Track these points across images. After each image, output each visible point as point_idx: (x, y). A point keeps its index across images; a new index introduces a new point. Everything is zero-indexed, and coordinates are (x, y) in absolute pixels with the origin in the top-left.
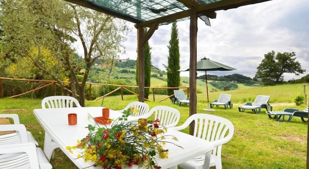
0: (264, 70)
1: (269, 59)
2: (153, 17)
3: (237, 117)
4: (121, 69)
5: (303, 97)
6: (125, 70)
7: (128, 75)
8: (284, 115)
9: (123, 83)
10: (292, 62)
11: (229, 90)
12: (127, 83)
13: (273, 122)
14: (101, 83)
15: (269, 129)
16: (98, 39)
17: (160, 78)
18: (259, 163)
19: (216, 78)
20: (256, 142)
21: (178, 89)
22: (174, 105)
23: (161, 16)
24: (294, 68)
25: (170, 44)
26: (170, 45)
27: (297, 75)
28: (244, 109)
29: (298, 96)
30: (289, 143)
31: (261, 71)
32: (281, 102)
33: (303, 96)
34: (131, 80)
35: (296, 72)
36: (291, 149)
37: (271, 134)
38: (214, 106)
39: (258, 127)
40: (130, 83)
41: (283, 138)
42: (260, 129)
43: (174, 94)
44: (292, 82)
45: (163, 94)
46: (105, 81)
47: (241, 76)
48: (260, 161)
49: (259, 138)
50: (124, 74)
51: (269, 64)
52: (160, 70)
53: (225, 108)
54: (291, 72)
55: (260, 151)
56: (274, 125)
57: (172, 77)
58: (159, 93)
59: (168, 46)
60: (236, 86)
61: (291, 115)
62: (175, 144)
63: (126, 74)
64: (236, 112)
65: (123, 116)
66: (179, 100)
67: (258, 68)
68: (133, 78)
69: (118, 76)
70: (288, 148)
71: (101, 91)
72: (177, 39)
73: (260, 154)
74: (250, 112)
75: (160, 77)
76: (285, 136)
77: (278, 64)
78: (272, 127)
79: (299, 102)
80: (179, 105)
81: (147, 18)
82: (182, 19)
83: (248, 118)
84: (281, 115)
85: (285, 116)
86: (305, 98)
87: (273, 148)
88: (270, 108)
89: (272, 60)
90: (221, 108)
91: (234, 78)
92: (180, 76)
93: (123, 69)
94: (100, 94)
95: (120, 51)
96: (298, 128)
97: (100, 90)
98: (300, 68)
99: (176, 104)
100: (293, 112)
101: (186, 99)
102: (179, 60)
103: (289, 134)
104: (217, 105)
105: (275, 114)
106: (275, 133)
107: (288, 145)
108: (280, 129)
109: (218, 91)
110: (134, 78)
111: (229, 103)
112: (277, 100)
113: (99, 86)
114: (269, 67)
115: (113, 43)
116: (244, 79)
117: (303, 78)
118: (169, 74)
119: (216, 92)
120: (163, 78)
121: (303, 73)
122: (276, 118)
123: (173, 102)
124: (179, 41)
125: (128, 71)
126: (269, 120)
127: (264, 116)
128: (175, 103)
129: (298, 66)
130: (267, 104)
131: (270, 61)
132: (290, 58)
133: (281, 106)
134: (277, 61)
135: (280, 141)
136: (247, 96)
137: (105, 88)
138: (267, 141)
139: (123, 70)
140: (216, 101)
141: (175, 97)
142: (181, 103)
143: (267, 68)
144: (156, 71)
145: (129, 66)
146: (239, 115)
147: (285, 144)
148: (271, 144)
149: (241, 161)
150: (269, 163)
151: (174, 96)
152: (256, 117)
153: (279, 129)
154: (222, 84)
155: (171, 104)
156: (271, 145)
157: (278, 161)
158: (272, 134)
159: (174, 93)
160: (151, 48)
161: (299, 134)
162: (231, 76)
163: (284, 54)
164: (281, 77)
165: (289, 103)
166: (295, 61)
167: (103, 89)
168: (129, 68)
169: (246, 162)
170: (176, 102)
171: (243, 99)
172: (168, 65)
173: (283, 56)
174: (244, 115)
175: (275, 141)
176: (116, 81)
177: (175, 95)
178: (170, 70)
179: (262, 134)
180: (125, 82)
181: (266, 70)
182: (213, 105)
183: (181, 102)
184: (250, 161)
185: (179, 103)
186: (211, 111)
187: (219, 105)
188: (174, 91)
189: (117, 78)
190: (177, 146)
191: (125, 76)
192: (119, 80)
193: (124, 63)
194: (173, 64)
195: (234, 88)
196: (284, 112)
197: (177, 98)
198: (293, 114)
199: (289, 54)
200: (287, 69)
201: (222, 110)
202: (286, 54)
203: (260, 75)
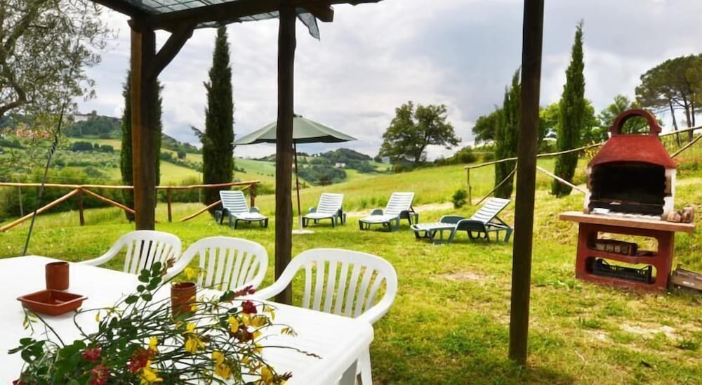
0: (395, 141)
1: (403, 119)
2: (183, 4)
3: (360, 243)
4: (73, 141)
5: (465, 192)
6: (83, 143)
7: (91, 155)
8: (442, 230)
9: (78, 178)
10: (441, 124)
11: (330, 183)
12: (90, 179)
13: (424, 245)
14: (10, 181)
15: (421, 261)
16: (12, 53)
17: (180, 162)
18: (422, 340)
19: (305, 159)
20: (405, 293)
21: (228, 188)
22: (222, 227)
23: (204, 5)
24: (443, 136)
25: (211, 79)
26: (211, 82)
27: (449, 148)
28: (370, 223)
29: (457, 189)
30: (462, 286)
31: (389, 142)
32: (428, 203)
33: (466, 189)
34: (100, 170)
35: (446, 143)
36: (468, 298)
37: (427, 272)
38: (310, 221)
39: (402, 260)
40: (99, 179)
41: (450, 277)
42: (407, 264)
43: (220, 199)
44: (441, 163)
45: (187, 202)
46: (24, 174)
47: (353, 152)
48: (423, 336)
49: (409, 284)
50: (81, 154)
51: (403, 129)
52: (179, 143)
53: (333, 225)
54: (439, 144)
55: (418, 312)
56: (427, 251)
57: (216, 158)
58: (177, 198)
59: (207, 83)
60: (342, 175)
61: (454, 228)
62: (298, 351)
63: (85, 155)
64: (355, 231)
65: (140, 289)
66: (232, 214)
67: (384, 136)
68: (107, 164)
69: (64, 158)
70: (463, 298)
71: (10, 203)
72: (228, 67)
73: (420, 319)
74: (380, 230)
75: (178, 160)
76: (451, 273)
77: (418, 128)
78: (426, 257)
79: (460, 202)
80: (234, 227)
81: (167, 6)
82: (255, 16)
83: (379, 241)
84: (436, 230)
85: (444, 231)
86: (468, 192)
87: (439, 303)
88: (414, 217)
89: (408, 120)
90: (325, 226)
91: (339, 157)
92: (234, 155)
93: (79, 140)
94: (9, 211)
95: (78, 92)
96: (467, 254)
97: (7, 201)
98: (453, 136)
99: (226, 224)
100: (456, 223)
101: (249, 210)
102: (232, 119)
103: (456, 267)
104: (315, 220)
105: (428, 229)
106: (434, 269)
107: (461, 291)
108: (440, 260)
109: (308, 187)
110: (109, 163)
111: (340, 212)
112: (421, 199)
113: (4, 190)
114: (402, 133)
115: (62, 66)
116: (359, 158)
117: (457, 155)
118: (206, 152)
119: (306, 189)
120: (187, 161)
121: (457, 145)
122: (429, 237)
123: (217, 221)
124: (232, 71)
125: (93, 144)
126: (417, 243)
127: (406, 236)
128: (224, 221)
129: (449, 133)
130: (411, 210)
131: (406, 121)
132: (437, 116)
133: (430, 212)
134: (416, 122)
135: (446, 286)
136: (367, 195)
137: (23, 193)
138: (424, 288)
139: (76, 143)
140: (314, 210)
141: (225, 206)
142: (239, 222)
143: (401, 135)
144: (168, 145)
145: (96, 134)
146: (363, 236)
147: (456, 291)
148: (434, 294)
149: (389, 344)
150: (440, 336)
151: (221, 204)
152: (393, 238)
153: (438, 259)
154: (316, 172)
155: (213, 224)
156: (434, 296)
157: (453, 328)
158: (430, 271)
159: (222, 197)
160: (162, 88)
161: (471, 265)
162: (333, 155)
163: (428, 110)
164: (423, 154)
165: (441, 205)
166: (446, 123)
167: (16, 198)
168: (94, 138)
169: (399, 342)
170: (226, 220)
171: (360, 203)
172: (206, 130)
173: (426, 112)
174: (372, 238)
175: (439, 287)
176: (59, 173)
177: (223, 203)
178: (211, 143)
179: (412, 273)
180: (85, 174)
181: (398, 140)
182: (308, 219)
183: (239, 220)
184: (406, 339)
185: (233, 221)
186: (305, 234)
187: (319, 219)
188: (221, 192)
189: (61, 164)
190: (305, 354)
191: (84, 160)
192: (67, 169)
193: (82, 125)
194: (218, 127)
195: (338, 179)
196: (442, 224)
197: (229, 209)
198: (456, 226)
199: (436, 109)
200: (433, 137)
201: (327, 230)
202: (431, 109)
203: (388, 150)
